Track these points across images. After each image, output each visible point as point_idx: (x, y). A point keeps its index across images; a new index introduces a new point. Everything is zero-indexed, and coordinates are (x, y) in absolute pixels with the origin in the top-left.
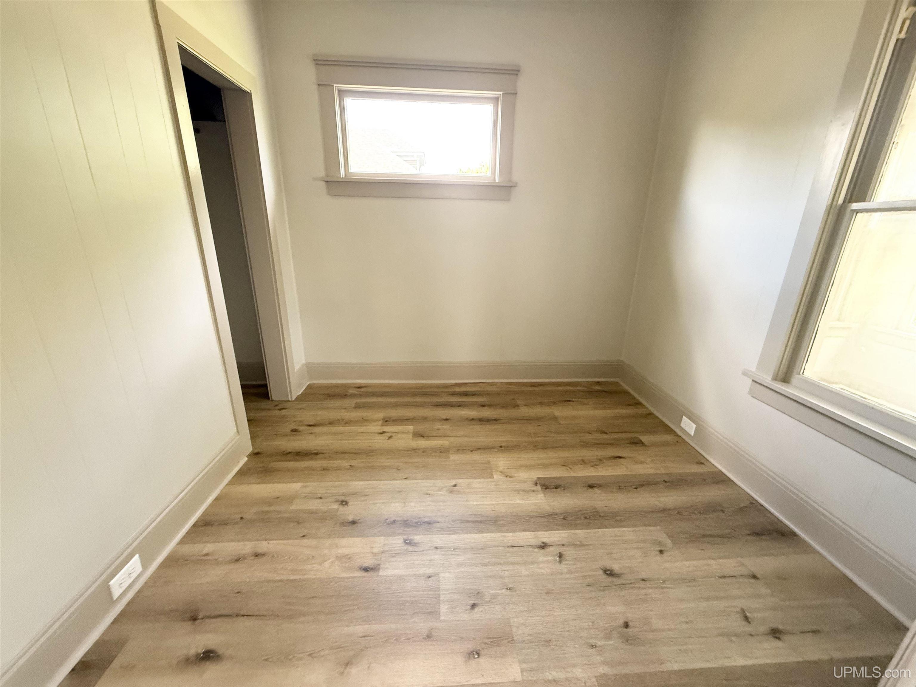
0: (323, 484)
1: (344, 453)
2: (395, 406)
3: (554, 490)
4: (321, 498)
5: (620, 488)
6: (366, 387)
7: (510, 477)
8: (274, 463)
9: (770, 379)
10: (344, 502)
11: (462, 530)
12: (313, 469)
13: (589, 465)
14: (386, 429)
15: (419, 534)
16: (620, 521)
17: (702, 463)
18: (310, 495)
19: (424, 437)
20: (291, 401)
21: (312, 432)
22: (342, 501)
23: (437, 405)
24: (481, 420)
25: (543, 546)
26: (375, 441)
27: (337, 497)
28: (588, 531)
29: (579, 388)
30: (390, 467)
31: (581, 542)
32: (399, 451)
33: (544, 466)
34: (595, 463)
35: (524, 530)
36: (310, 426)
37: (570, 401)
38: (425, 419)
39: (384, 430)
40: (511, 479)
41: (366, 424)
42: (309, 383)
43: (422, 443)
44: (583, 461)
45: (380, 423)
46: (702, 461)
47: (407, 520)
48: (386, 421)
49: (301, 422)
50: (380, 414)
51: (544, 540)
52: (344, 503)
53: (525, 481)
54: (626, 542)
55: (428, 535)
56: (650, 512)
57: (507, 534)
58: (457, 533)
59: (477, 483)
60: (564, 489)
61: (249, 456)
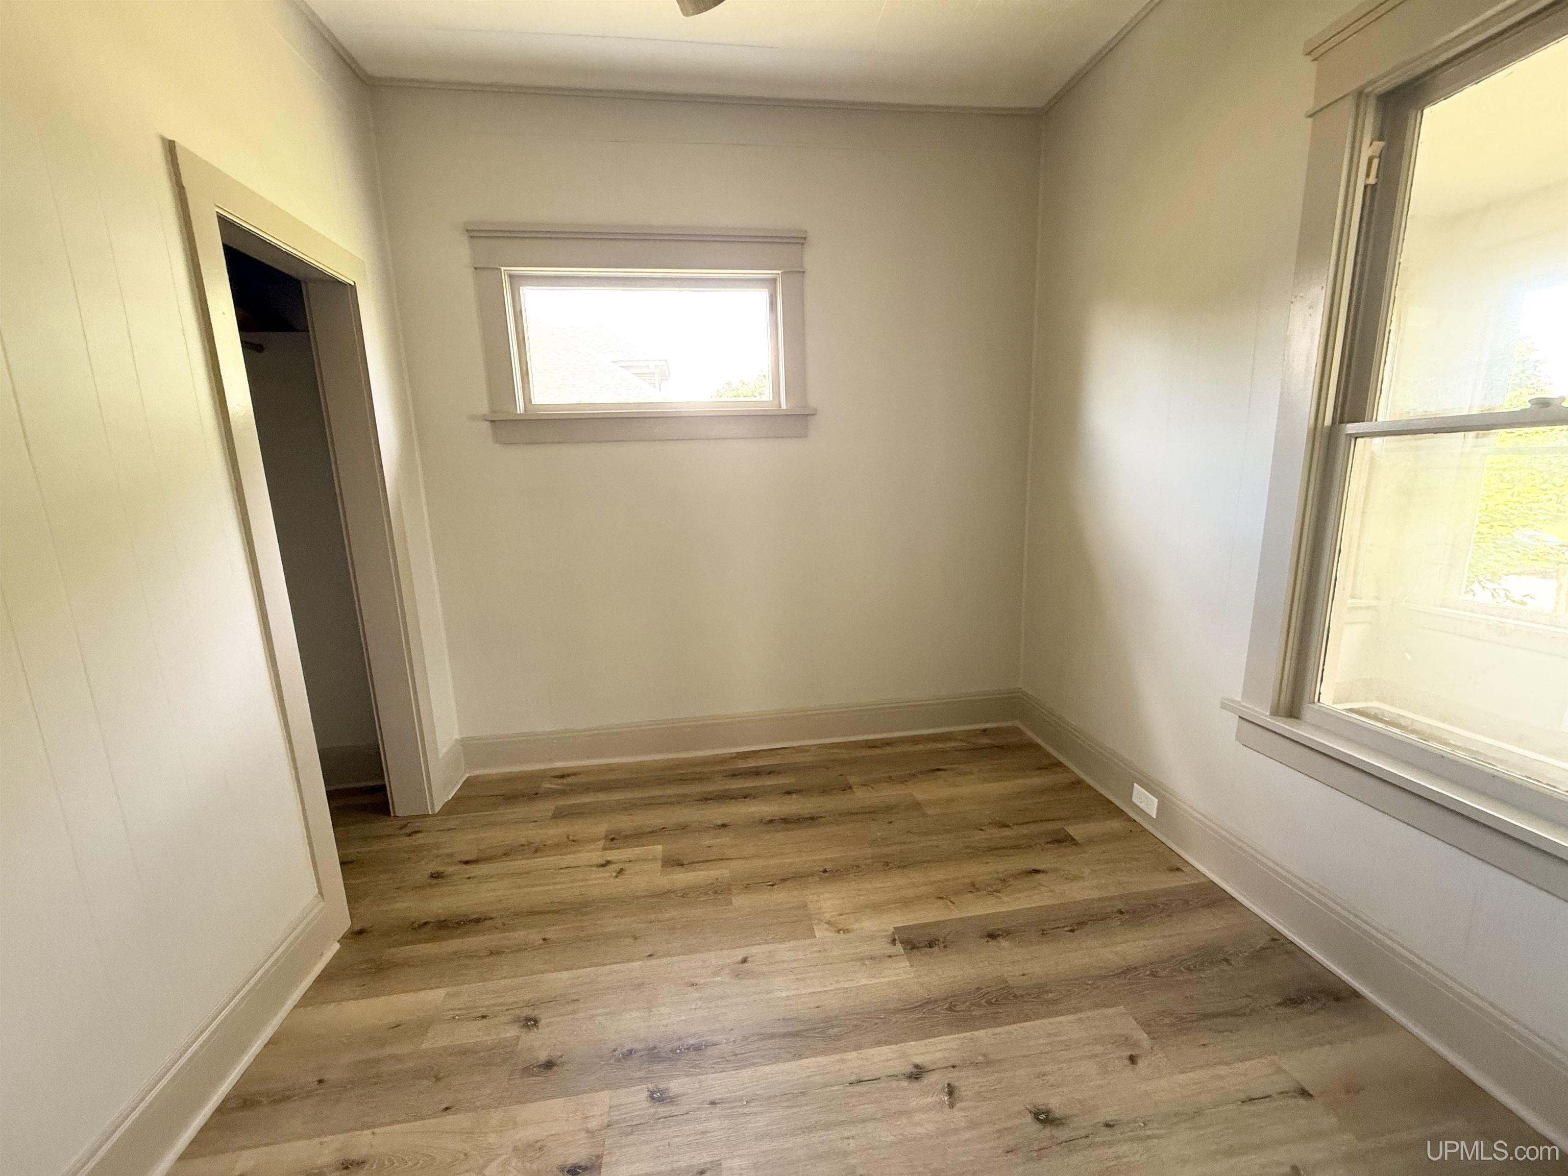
0: (490, 985)
1: (532, 913)
2: (629, 807)
3: (927, 950)
4: (484, 1017)
5: (1044, 933)
6: (574, 774)
7: (846, 931)
8: (393, 950)
9: (1268, 714)
10: (530, 1020)
11: (763, 1057)
12: (471, 955)
13: (985, 892)
14: (611, 855)
15: (678, 1076)
16: (1055, 1002)
17: (1178, 869)
18: (464, 1012)
19: (682, 865)
20: (434, 815)
21: (472, 875)
22: (528, 1019)
23: (706, 799)
24: (787, 822)
25: (917, 1074)
26: (590, 883)
27: (518, 1011)
28: (998, 1030)
29: (953, 744)
30: (618, 935)
31: (984, 1055)
32: (638, 898)
33: (906, 903)
34: (995, 887)
35: (878, 1043)
36: (466, 863)
37: (939, 770)
38: (684, 828)
39: (609, 859)
40: (847, 936)
41: (574, 849)
42: (468, 775)
43: (681, 878)
44: (973, 885)
45: (601, 844)
46: (1178, 865)
47: (655, 1048)
48: (612, 839)
49: (451, 855)
50: (601, 828)
51: (918, 1060)
52: (530, 1023)
53: (872, 938)
54: (1067, 1047)
55: (697, 1075)
56: (1103, 978)
57: (847, 1056)
58: (754, 1064)
59: (784, 951)
60: (945, 947)
61: (343, 940)
